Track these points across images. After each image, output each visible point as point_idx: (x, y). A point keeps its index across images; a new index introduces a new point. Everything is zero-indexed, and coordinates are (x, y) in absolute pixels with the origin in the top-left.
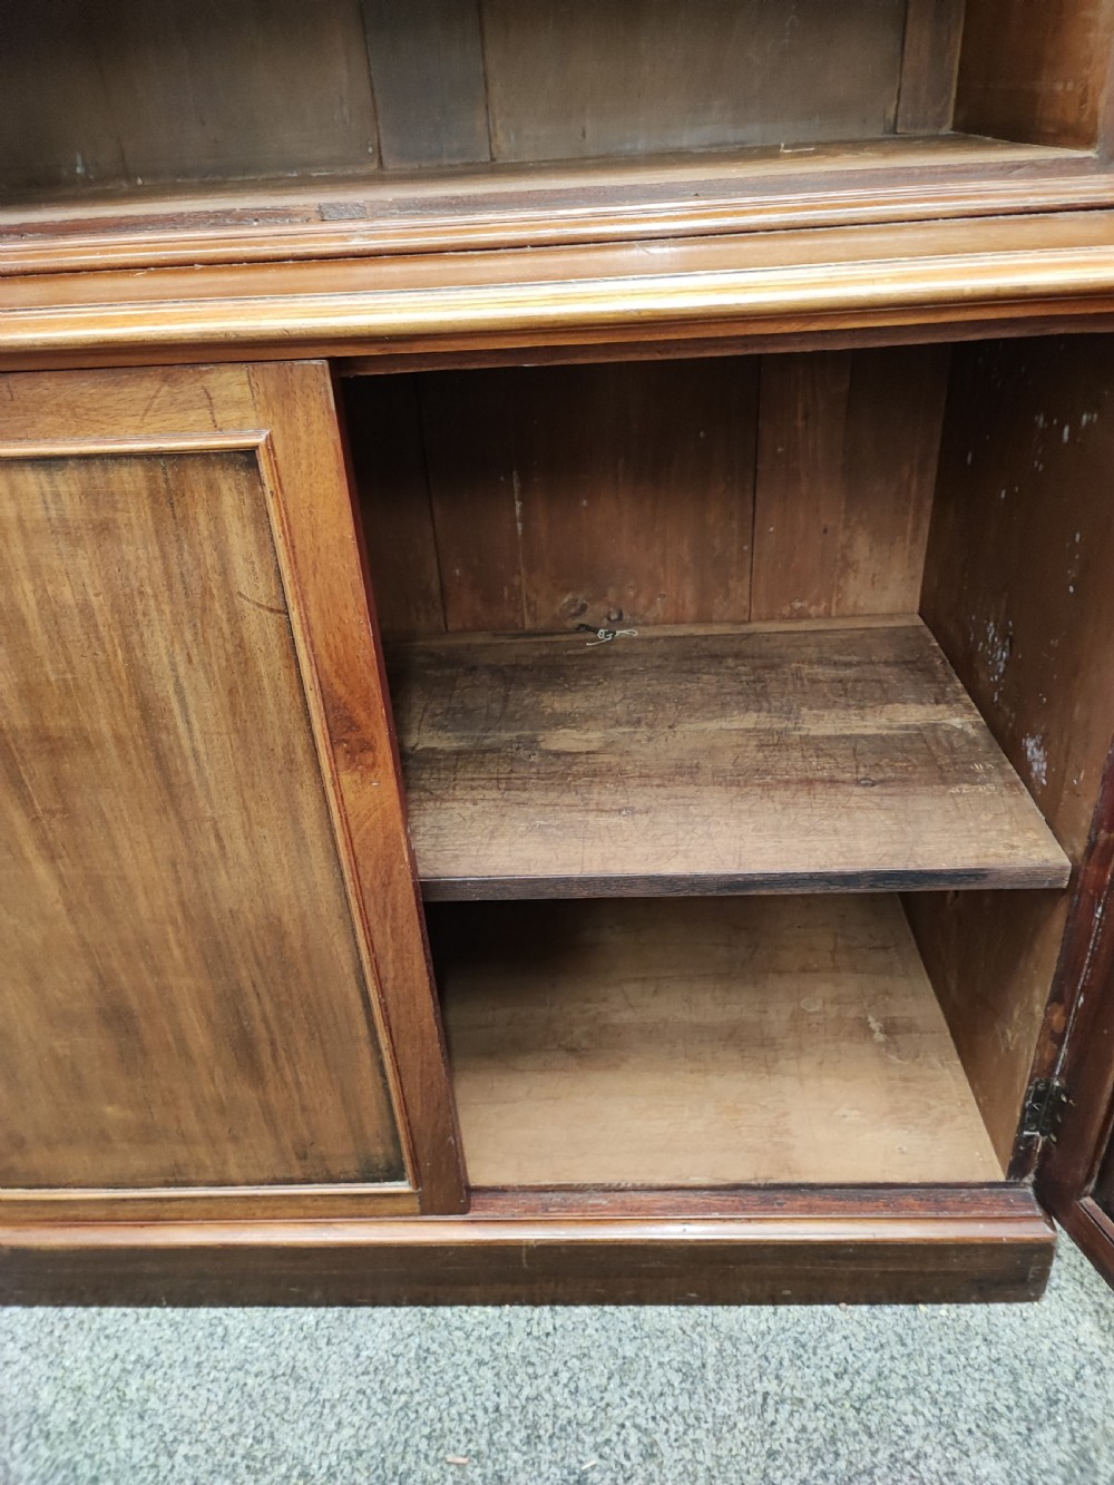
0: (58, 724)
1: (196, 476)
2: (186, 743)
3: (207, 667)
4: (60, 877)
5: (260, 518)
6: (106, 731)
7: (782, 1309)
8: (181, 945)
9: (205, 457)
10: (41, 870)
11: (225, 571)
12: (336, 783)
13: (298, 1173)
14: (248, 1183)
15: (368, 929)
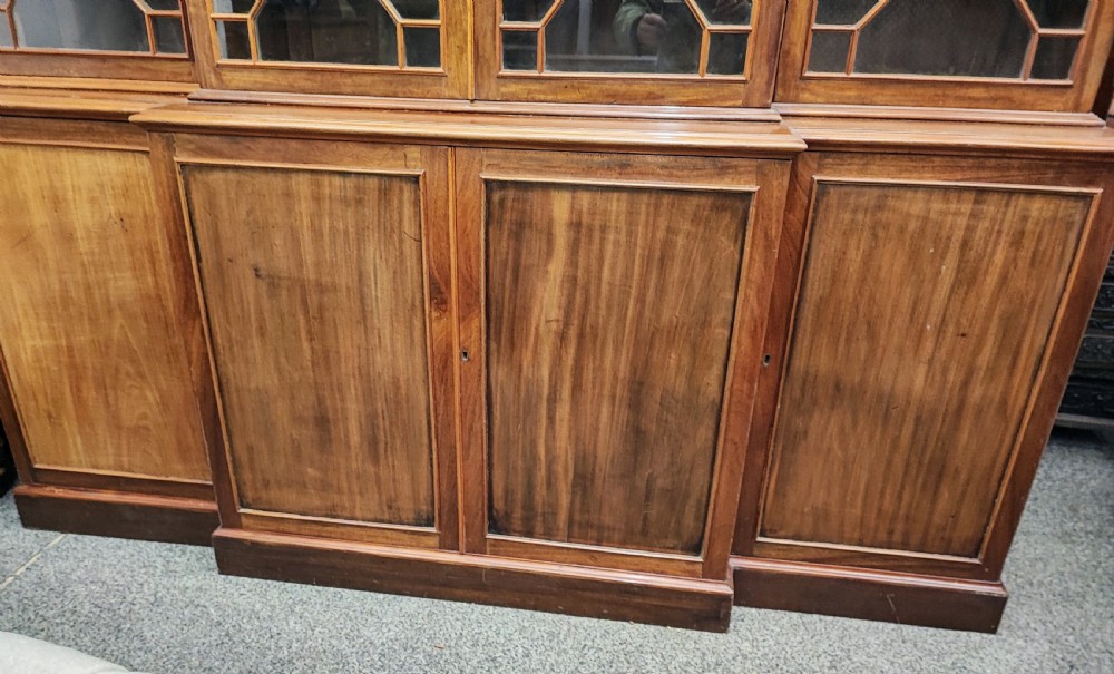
0: (326, 279)
1: (396, 183)
2: (373, 292)
3: (387, 261)
4: (312, 348)
5: (416, 203)
6: (344, 283)
7: (602, 621)
8: (356, 389)
9: (400, 177)
10: (306, 345)
11: (401, 222)
12: (430, 316)
13: (386, 517)
14: (364, 520)
15: (435, 389)
